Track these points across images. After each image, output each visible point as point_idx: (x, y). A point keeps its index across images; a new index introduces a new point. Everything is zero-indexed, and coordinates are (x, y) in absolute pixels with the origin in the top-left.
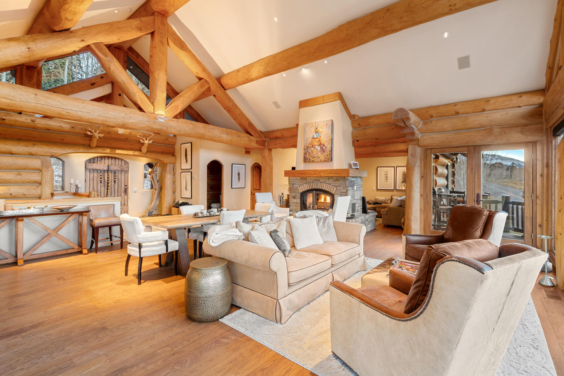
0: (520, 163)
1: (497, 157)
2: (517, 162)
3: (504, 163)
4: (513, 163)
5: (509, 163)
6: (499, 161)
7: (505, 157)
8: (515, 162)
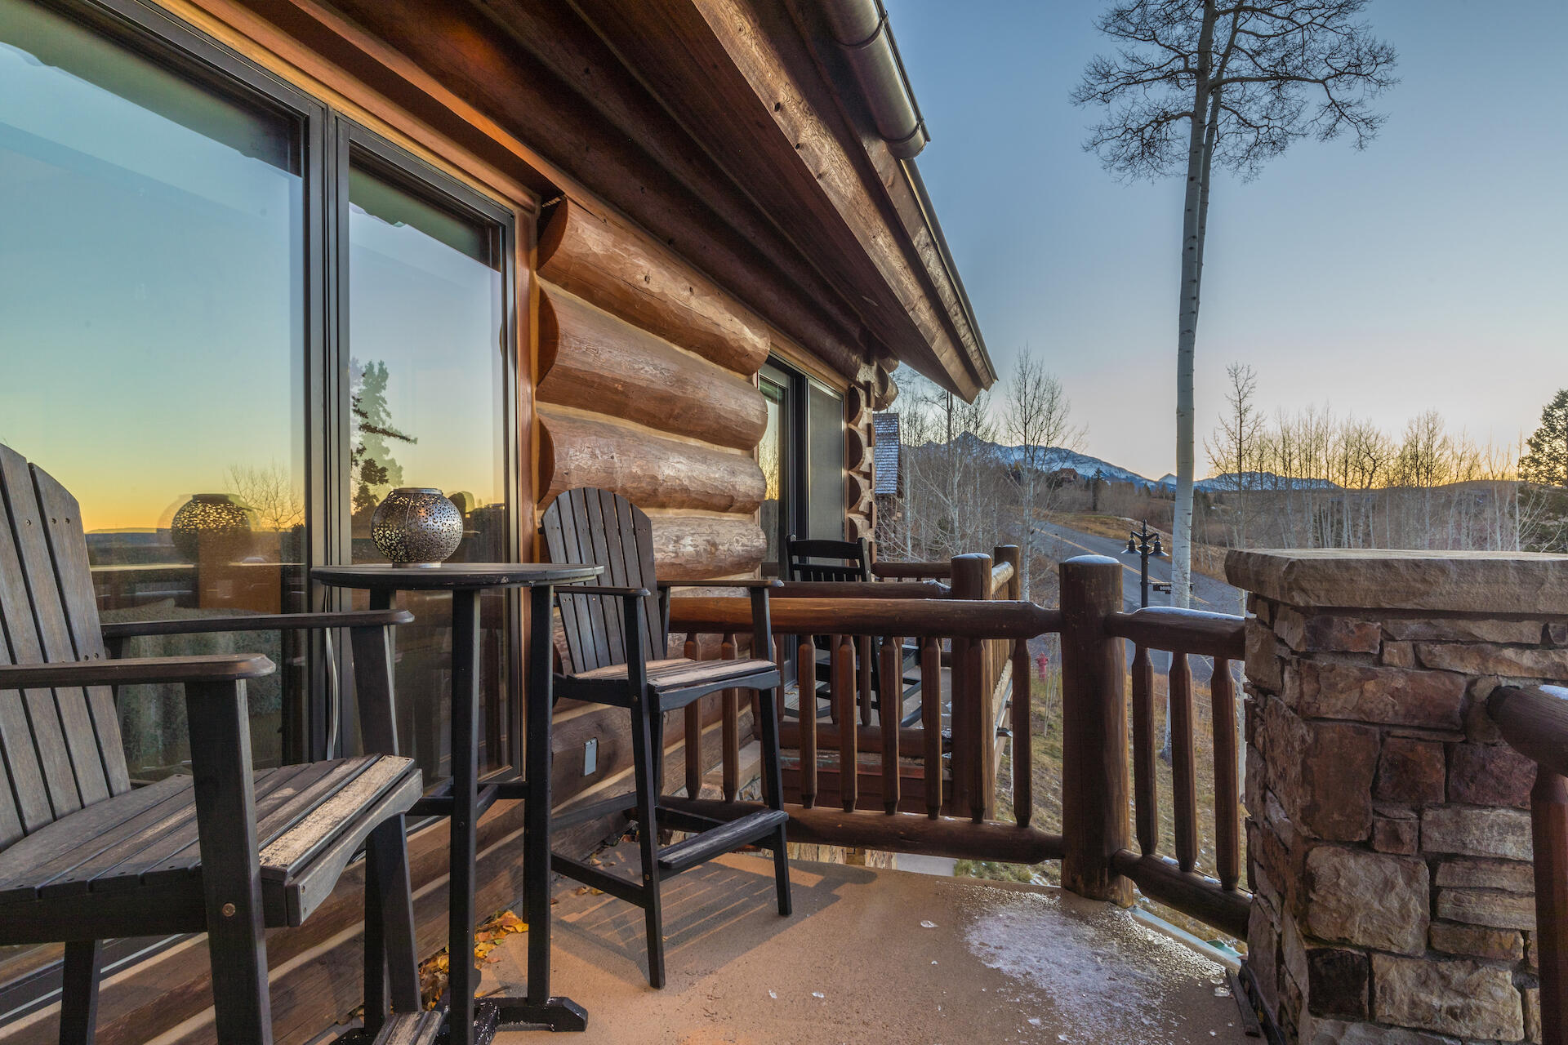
0: (1113, 471)
1: (1064, 455)
2: (1107, 468)
3: (1080, 471)
4: (1099, 472)
5: (1091, 472)
6: (1068, 465)
7: (1081, 456)
8: (1103, 469)
